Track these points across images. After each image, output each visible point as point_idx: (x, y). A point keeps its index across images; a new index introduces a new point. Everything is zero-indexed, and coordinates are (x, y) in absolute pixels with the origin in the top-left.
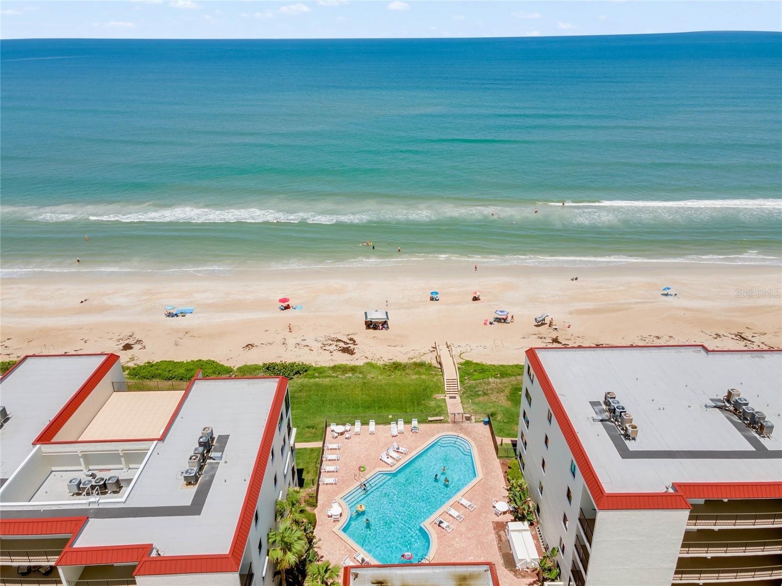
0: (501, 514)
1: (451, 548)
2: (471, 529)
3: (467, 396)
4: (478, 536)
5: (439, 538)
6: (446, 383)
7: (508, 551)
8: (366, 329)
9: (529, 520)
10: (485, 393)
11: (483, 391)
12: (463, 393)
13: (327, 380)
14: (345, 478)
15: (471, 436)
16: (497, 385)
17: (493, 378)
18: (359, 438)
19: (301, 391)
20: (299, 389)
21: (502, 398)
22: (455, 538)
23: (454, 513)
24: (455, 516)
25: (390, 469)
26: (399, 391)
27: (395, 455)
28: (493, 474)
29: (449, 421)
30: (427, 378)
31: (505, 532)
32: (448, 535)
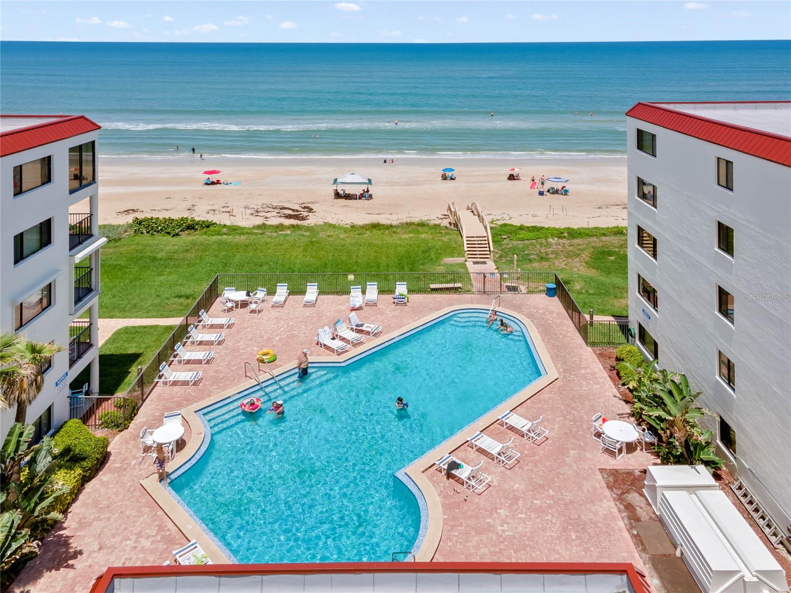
0: (620, 451)
1: (484, 537)
2: (542, 486)
3: (507, 261)
4: (566, 505)
5: (447, 508)
6: (465, 242)
7: (667, 549)
8: (335, 198)
9: (707, 463)
10: (542, 258)
11: (538, 255)
12: (501, 256)
13: (242, 237)
14: (221, 375)
15: (523, 312)
16: (564, 247)
17: (556, 239)
18: (279, 312)
19: (187, 251)
20: (186, 248)
21: (578, 265)
22: (496, 509)
23: (493, 445)
24: (494, 452)
25: (334, 358)
26: (376, 252)
27: (351, 335)
28: (583, 371)
29: (474, 290)
30: (430, 236)
31: (643, 495)
32: (476, 499)
